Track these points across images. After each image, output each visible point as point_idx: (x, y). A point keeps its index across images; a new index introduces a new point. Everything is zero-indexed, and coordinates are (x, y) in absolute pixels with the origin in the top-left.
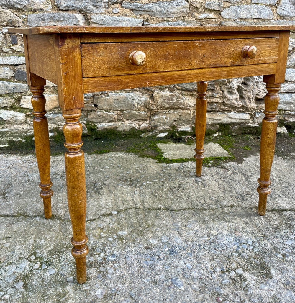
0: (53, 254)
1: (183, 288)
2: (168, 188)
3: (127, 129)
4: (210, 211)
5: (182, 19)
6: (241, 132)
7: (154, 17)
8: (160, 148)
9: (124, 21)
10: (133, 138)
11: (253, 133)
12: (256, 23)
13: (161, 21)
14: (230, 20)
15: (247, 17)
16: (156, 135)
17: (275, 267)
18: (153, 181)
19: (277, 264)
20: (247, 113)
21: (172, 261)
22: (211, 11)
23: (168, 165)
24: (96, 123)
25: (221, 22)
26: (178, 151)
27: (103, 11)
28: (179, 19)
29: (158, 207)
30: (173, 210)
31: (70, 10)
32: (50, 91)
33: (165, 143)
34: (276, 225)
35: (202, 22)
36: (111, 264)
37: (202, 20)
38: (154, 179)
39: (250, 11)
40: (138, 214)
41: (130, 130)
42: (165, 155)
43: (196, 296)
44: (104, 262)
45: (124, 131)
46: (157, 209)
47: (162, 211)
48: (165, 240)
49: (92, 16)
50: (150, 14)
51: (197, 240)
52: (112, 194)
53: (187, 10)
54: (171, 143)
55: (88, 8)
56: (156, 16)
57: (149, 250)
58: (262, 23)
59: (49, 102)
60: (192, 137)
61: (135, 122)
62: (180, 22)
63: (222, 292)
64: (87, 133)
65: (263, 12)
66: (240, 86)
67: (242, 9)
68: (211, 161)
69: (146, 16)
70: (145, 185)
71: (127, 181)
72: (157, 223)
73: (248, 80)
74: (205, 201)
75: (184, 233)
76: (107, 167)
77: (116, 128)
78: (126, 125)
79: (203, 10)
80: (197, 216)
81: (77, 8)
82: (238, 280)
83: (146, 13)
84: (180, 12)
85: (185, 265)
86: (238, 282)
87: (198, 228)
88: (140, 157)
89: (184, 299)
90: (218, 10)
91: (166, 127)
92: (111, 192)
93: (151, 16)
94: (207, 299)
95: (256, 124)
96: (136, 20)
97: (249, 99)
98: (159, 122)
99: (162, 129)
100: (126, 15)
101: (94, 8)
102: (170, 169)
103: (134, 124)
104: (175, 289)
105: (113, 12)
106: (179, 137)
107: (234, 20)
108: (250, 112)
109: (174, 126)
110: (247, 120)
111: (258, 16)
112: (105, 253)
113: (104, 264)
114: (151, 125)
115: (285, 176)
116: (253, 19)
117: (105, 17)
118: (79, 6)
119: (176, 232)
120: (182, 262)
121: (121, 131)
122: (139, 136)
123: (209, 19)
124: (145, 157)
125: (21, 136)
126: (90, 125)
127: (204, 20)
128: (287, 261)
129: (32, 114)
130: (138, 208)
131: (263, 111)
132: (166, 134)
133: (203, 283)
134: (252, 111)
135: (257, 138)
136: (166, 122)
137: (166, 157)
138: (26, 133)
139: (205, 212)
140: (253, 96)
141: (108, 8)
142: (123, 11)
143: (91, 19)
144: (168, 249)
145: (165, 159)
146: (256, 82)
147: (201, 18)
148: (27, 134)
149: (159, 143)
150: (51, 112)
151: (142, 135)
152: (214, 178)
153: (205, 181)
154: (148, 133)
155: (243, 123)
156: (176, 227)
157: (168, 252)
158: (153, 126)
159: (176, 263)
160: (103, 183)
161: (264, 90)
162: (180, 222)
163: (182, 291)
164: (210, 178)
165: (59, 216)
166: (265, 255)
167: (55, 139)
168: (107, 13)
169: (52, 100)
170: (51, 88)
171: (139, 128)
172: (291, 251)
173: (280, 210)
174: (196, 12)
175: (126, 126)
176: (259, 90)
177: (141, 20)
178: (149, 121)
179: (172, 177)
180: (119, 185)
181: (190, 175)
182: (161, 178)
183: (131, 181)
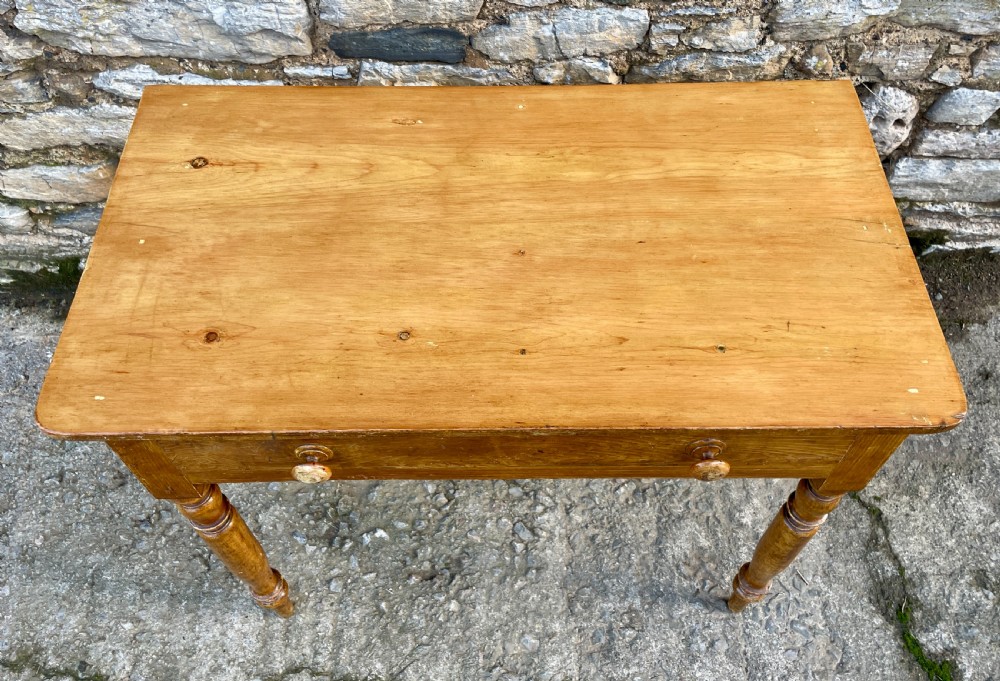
18: (393, 527)
70: (368, 548)
153: (539, 536)
164: (560, 522)
179: (456, 503)
180: (298, 539)
181: (508, 495)
182: (423, 509)
183: (336, 513)
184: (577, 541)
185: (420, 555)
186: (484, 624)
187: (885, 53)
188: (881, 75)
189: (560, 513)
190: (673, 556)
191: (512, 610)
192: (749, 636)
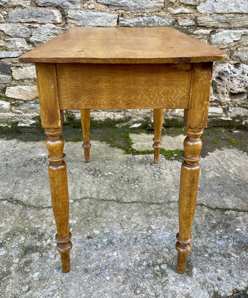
0: (8, 237)
1: (108, 278)
2: (126, 179)
3: (103, 119)
4: (157, 206)
5: (157, 14)
6: (214, 125)
7: (129, 12)
8: (131, 139)
9: (99, 17)
10: (108, 127)
11: (226, 126)
12: (233, 18)
13: (136, 16)
14: (205, 15)
15: (223, 12)
16: (130, 126)
17: (198, 266)
18: (114, 172)
19: (201, 263)
20: (220, 107)
21: (107, 252)
22: (186, 5)
23: (133, 156)
24: (73, 113)
25: (196, 17)
26: (147, 142)
27: (79, 6)
28: (154, 14)
29: (110, 198)
30: (123, 203)
31: (47, 6)
32: (31, 83)
33: (138, 133)
34: (214, 223)
35: (177, 17)
36: (54, 250)
37: (177, 15)
38: (117, 170)
39: (227, 5)
40: (91, 204)
41: (106, 120)
42: (134, 146)
43: (117, 286)
44: (49, 247)
45: (100, 121)
46: (109, 200)
47: (113, 202)
48: (107, 231)
49: (69, 12)
50: (125, 9)
51: (136, 233)
52: (74, 183)
53: (162, 5)
54: (143, 134)
55: (64, 4)
56: (131, 11)
57: (90, 240)
58: (240, 18)
59: (30, 92)
60: (164, 129)
61: (110, 113)
62: (155, 17)
63: (142, 285)
64: (66, 122)
65: (241, 6)
66: (215, 81)
67: (219, 3)
68: (175, 154)
69: (121, 11)
70: (106, 176)
71: (92, 170)
72: (105, 214)
73: (223, 74)
74: (156, 195)
75: (126, 226)
76: (78, 155)
77: (93, 118)
78: (101, 115)
79: (179, 5)
80: (143, 209)
81: (54, 4)
82: (159, 275)
83: (121, 8)
84: (155, 7)
85: (117, 256)
86: (159, 277)
87: (140, 222)
88: (110, 146)
89: (106, 288)
90: (193, 4)
91: (140, 118)
92: (73, 181)
93: (126, 11)
94: (126, 290)
95: (229, 117)
96: (111, 15)
97: (223, 93)
98: (133, 113)
99: (135, 120)
100: (101, 11)
101: (70, 4)
102: (135, 160)
103: (110, 115)
104: (102, 278)
105: (88, 8)
106: (152, 128)
107: (210, 15)
108: (223, 107)
109: (148, 117)
110: (220, 114)
111: (235, 10)
112: (51, 240)
113: (47, 250)
114: (125, 116)
115: (242, 174)
116: (230, 13)
117: (80, 13)
118: (56, 2)
119: (119, 224)
120: (115, 254)
121: (97, 121)
122: (114, 126)
123: (184, 13)
124: (115, 147)
125: (7, 123)
126: (69, 114)
127: (179, 15)
128: (211, 261)
129: (16, 103)
130: (93, 198)
131: (237, 105)
132: (139, 125)
133: (127, 275)
134: (225, 105)
135: (230, 131)
136: (139, 113)
137: (134, 149)
138: (11, 119)
139: (151, 206)
140: (226, 91)
141: (84, 4)
142: (98, 7)
143: (67, 15)
144: (107, 240)
145: (133, 150)
146: (231, 77)
147: (175, 13)
148: (13, 121)
149: (131, 133)
150: (33, 102)
151: (117, 125)
152: (172, 171)
153: (162, 174)
154: (122, 123)
155: (216, 117)
156: (121, 219)
157: (106, 243)
158: (128, 117)
159: (110, 254)
160: (70, 172)
161: (239, 85)
162: (126, 214)
163: (107, 280)
164: (169, 172)
165: (22, 202)
166: (193, 253)
167: (37, 126)
168: (82, 9)
169: (33, 91)
170: (33, 80)
171: (114, 119)
172: (219, 251)
173: (223, 209)
174: (172, 6)
175: (102, 117)
176: (233, 85)
177: (116, 15)
178: (124, 113)
179: (134, 168)
180: (83, 174)
181: (150, 167)
182: (123, 169)
183: (95, 170)
184: (175, 175)
185: (124, 177)
186: (148, 189)
187: (240, 53)
188: (241, 60)
189: (169, 170)
190: (209, 178)
191: (157, 187)
192: (240, 193)
